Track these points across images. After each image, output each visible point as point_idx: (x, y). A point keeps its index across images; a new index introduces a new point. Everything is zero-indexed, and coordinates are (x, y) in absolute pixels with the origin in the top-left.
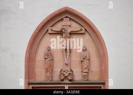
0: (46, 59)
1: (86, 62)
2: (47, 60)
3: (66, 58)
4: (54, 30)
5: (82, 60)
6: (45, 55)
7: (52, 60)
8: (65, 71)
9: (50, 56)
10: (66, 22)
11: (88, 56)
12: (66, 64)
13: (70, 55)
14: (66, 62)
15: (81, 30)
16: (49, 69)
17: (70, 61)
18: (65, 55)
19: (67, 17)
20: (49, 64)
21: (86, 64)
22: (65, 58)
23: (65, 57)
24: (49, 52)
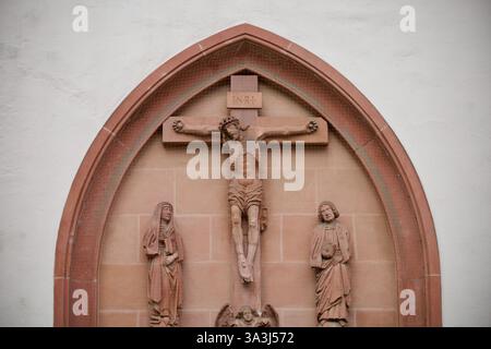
0: (151, 257)
1: (336, 271)
2: (156, 263)
3: (246, 255)
4: (188, 127)
5: (319, 262)
6: (149, 239)
7: (181, 263)
8: (240, 316)
9: (169, 247)
10: (242, 95)
11: (344, 245)
12: (247, 284)
13: (261, 244)
14: (246, 274)
15: (313, 130)
16: (165, 305)
17: (263, 270)
18: (239, 239)
19: (246, 72)
20: (166, 282)
21: (337, 279)
22: (242, 256)
23: (240, 249)
24: (167, 228)
